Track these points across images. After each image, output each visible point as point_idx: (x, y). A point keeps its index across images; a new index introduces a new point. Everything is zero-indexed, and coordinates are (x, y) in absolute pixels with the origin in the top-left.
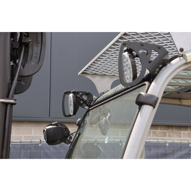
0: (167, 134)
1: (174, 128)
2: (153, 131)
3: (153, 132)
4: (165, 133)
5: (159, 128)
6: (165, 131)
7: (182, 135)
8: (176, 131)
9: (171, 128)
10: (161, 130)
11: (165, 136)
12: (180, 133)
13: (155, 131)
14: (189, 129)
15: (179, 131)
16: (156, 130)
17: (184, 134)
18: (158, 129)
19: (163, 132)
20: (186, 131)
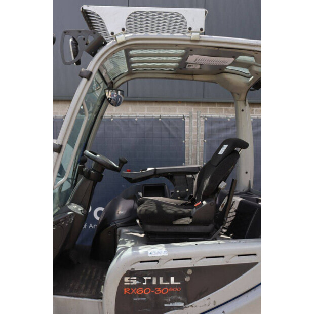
2: (226, 108)
5: (231, 106)
7: (254, 111)
13: (228, 108)
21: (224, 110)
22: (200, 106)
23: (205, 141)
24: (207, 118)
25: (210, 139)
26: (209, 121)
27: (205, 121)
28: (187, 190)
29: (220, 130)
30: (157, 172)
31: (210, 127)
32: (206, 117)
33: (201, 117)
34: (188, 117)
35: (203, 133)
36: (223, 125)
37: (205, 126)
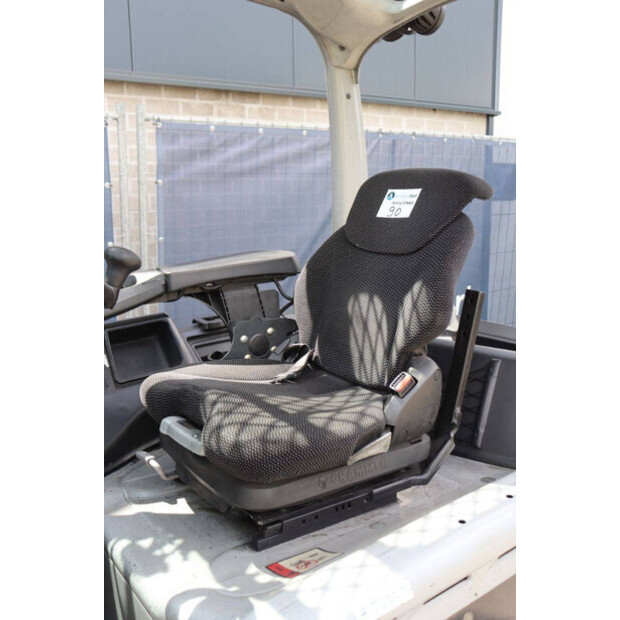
0: (215, 109)
1: (231, 95)
3: (184, 103)
4: (211, 107)
6: (210, 102)
7: (246, 112)
8: (235, 104)
9: (224, 96)
10: (201, 99)
11: (210, 113)
12: (243, 109)
14: (261, 100)
15: (241, 104)
16: (190, 98)
17: (250, 110)
18: (194, 98)
19: (206, 105)
20: (255, 103)
21: (181, 106)
22: (122, 92)
23: (160, 181)
24: (163, 122)
25: (170, 178)
26: (168, 133)
27: (157, 129)
28: (270, 330)
29: (192, 155)
30: (174, 286)
31: (170, 147)
32: (159, 120)
33: (147, 120)
34: (116, 119)
35: (154, 163)
36: (198, 142)
37: (157, 144)
